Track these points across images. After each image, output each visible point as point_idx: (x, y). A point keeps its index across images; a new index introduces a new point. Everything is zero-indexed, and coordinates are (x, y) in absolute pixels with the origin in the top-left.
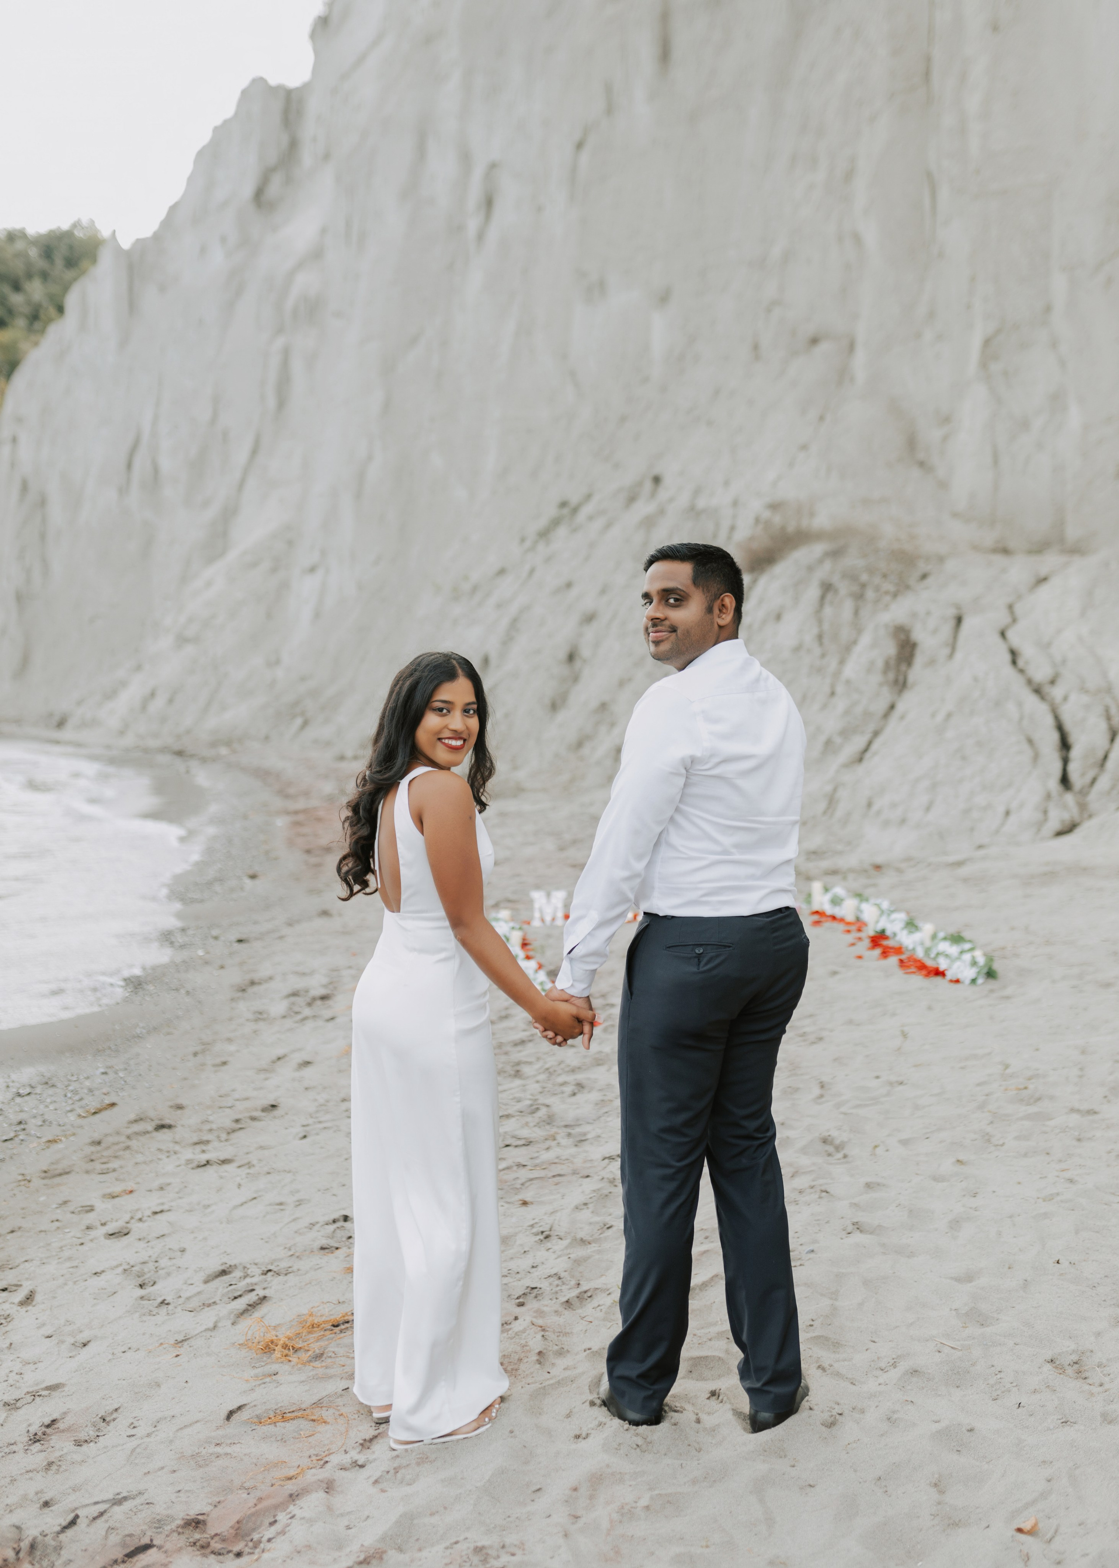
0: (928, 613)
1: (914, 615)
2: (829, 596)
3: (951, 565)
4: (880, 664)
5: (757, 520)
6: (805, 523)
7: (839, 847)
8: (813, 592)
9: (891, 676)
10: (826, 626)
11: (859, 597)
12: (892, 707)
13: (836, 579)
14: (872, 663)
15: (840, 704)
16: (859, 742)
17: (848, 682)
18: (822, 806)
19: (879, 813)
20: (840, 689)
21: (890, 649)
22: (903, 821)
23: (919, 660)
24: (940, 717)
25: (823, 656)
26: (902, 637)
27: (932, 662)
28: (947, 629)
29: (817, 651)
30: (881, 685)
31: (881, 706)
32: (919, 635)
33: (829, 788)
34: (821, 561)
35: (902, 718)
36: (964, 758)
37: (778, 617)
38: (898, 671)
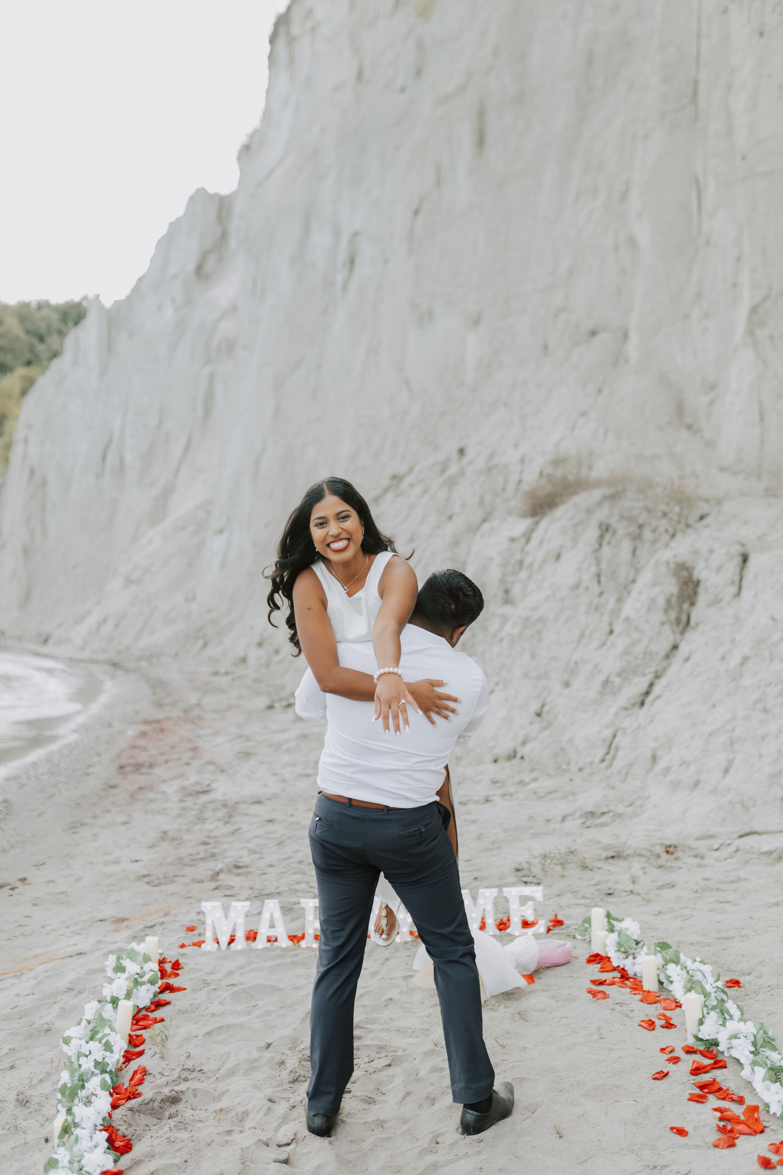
0: (711, 551)
1: (696, 552)
2: (607, 537)
3: (728, 507)
4: (661, 602)
5: (541, 474)
6: (584, 471)
7: (620, 809)
8: (592, 533)
9: (673, 615)
10: (604, 565)
11: (637, 537)
12: (675, 647)
13: (613, 521)
14: (653, 600)
15: (620, 644)
16: (640, 684)
17: (627, 619)
18: (601, 752)
19: (667, 770)
20: (618, 627)
21: (672, 587)
22: (697, 783)
23: (702, 599)
24: (734, 662)
25: (601, 594)
26: (685, 574)
27: (716, 601)
28: (733, 566)
29: (596, 590)
30: (663, 624)
31: (663, 646)
32: (701, 573)
33: (608, 733)
34: (599, 504)
35: (687, 659)
36: (766, 711)
37: (558, 557)
38: (681, 608)
